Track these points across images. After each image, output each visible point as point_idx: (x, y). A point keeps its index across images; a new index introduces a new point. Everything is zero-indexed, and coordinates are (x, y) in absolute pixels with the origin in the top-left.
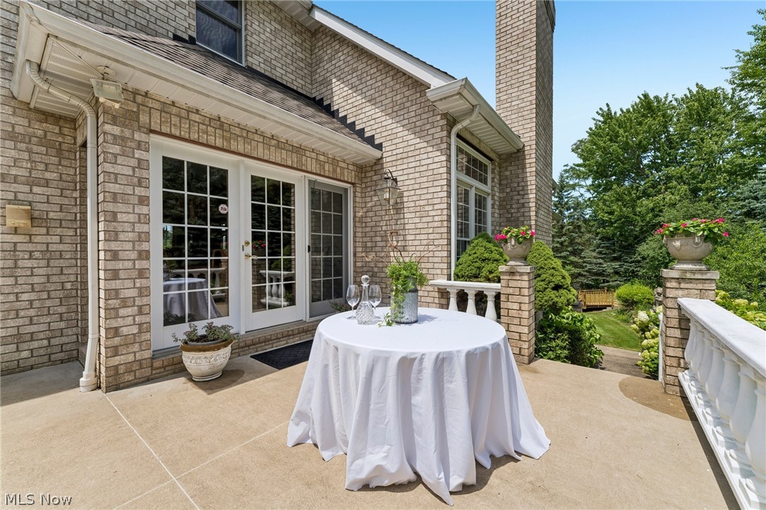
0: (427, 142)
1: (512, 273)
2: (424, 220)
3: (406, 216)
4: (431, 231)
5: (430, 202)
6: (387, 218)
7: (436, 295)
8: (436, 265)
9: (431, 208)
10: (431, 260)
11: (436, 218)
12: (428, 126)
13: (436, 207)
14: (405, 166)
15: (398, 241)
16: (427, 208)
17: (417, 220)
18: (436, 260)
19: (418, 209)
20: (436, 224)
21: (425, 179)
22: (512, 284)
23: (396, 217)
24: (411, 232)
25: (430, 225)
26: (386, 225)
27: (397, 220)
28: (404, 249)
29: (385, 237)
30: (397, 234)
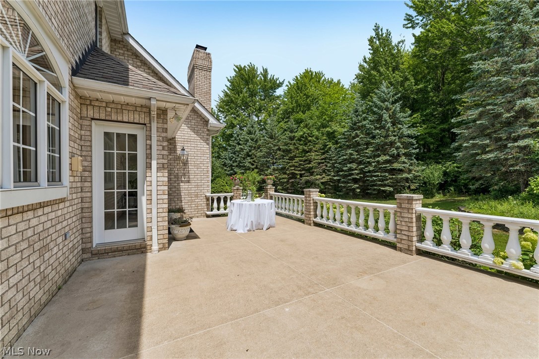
0: (201, 138)
1: (237, 190)
2: (199, 170)
3: (189, 167)
4: (202, 174)
5: (202, 163)
6: (178, 167)
7: (205, 200)
8: (205, 188)
9: (202, 165)
10: (202, 186)
11: (205, 170)
12: (201, 132)
13: (205, 165)
14: (189, 145)
15: (185, 178)
16: (200, 165)
17: (196, 170)
18: (205, 186)
19: (196, 165)
20: (205, 172)
21: (199, 153)
22: (238, 193)
23: (184, 167)
24: (192, 174)
25: (202, 172)
26: (178, 170)
27: (184, 169)
28: (188, 182)
29: (177, 176)
30: (184, 175)
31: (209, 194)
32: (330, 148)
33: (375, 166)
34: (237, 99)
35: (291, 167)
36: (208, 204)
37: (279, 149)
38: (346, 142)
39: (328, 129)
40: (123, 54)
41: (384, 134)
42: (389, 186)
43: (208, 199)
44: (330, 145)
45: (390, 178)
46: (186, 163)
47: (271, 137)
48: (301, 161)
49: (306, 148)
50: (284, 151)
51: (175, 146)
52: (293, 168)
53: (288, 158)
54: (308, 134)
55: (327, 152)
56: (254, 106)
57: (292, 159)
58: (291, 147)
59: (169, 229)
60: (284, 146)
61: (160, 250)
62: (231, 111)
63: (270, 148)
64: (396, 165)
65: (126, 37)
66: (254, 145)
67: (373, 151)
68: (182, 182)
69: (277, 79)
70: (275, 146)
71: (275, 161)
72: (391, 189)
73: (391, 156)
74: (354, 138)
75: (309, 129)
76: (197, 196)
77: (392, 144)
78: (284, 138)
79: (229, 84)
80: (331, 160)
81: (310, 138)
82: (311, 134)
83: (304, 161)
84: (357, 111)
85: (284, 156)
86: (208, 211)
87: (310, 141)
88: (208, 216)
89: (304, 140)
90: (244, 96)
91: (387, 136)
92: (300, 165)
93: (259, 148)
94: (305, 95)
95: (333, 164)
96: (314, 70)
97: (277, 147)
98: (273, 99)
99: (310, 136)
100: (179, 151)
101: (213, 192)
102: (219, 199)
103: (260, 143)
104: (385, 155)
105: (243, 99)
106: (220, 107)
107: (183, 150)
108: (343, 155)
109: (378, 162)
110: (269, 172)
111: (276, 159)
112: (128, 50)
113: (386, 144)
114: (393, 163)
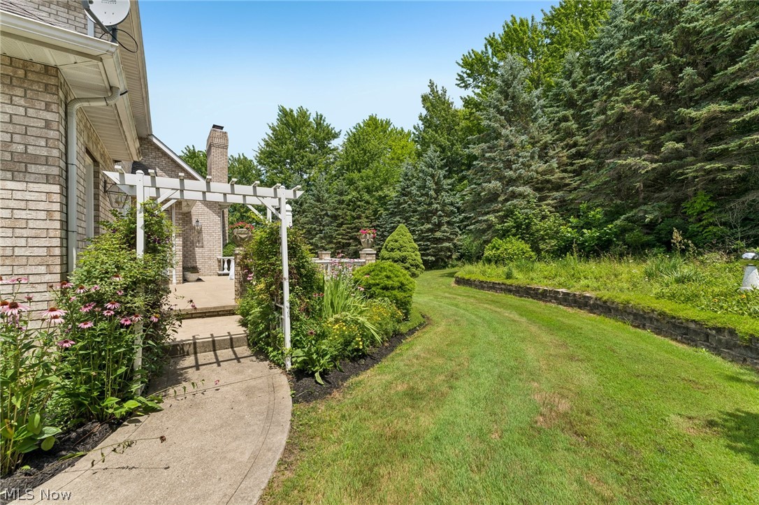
0: (213, 212)
2: (211, 237)
3: (203, 235)
4: (215, 241)
5: (214, 231)
6: (193, 235)
7: (217, 262)
8: (217, 253)
9: (214, 234)
10: (215, 251)
11: (217, 237)
12: (213, 207)
13: (216, 233)
14: (203, 218)
15: (199, 244)
17: (209, 237)
18: (217, 251)
19: (209, 233)
20: (217, 239)
21: (212, 224)
23: (198, 235)
24: (205, 241)
25: (214, 239)
26: (192, 237)
27: (199, 237)
28: (202, 247)
29: (192, 242)
30: (199, 241)
31: (220, 257)
32: (381, 213)
33: (419, 235)
34: (281, 151)
35: (338, 234)
36: (219, 266)
37: (326, 214)
38: (395, 208)
39: (380, 193)
40: (148, 149)
41: (427, 201)
42: (432, 256)
43: (219, 261)
44: (381, 210)
45: (433, 248)
46: (200, 232)
47: (318, 200)
48: (348, 228)
49: (354, 214)
50: (332, 217)
51: (191, 219)
52: (340, 237)
53: (336, 224)
54: (357, 198)
55: (378, 218)
56: (302, 160)
57: (340, 225)
58: (338, 213)
59: (183, 275)
60: (332, 210)
61: (177, 283)
62: (273, 166)
63: (316, 213)
64: (438, 235)
65: (150, 137)
66: (298, 209)
67: (419, 219)
68: (197, 247)
69: (333, 129)
70: (322, 210)
71: (322, 228)
72: (433, 259)
73: (433, 225)
74: (401, 204)
75: (358, 192)
76: (210, 258)
77: (434, 212)
78: (333, 201)
79: (270, 132)
80: (382, 228)
81: (359, 203)
82: (361, 198)
83: (352, 229)
84: (407, 175)
85: (332, 222)
86: (219, 270)
87: (359, 206)
88: (220, 275)
89: (353, 205)
90: (288, 149)
91: (430, 204)
92: (349, 232)
93: (303, 213)
94: (363, 149)
95: (383, 232)
96: (381, 117)
97: (325, 212)
98: (327, 152)
99: (360, 201)
100: (194, 223)
101: (224, 256)
102: (229, 262)
103: (305, 206)
104: (428, 223)
105: (287, 151)
106: (261, 159)
107: (197, 221)
108: (391, 223)
109: (421, 230)
110: (314, 241)
111: (324, 226)
112: (151, 145)
113: (429, 212)
114: (436, 231)
